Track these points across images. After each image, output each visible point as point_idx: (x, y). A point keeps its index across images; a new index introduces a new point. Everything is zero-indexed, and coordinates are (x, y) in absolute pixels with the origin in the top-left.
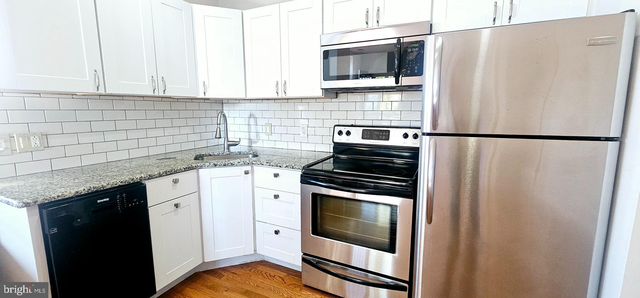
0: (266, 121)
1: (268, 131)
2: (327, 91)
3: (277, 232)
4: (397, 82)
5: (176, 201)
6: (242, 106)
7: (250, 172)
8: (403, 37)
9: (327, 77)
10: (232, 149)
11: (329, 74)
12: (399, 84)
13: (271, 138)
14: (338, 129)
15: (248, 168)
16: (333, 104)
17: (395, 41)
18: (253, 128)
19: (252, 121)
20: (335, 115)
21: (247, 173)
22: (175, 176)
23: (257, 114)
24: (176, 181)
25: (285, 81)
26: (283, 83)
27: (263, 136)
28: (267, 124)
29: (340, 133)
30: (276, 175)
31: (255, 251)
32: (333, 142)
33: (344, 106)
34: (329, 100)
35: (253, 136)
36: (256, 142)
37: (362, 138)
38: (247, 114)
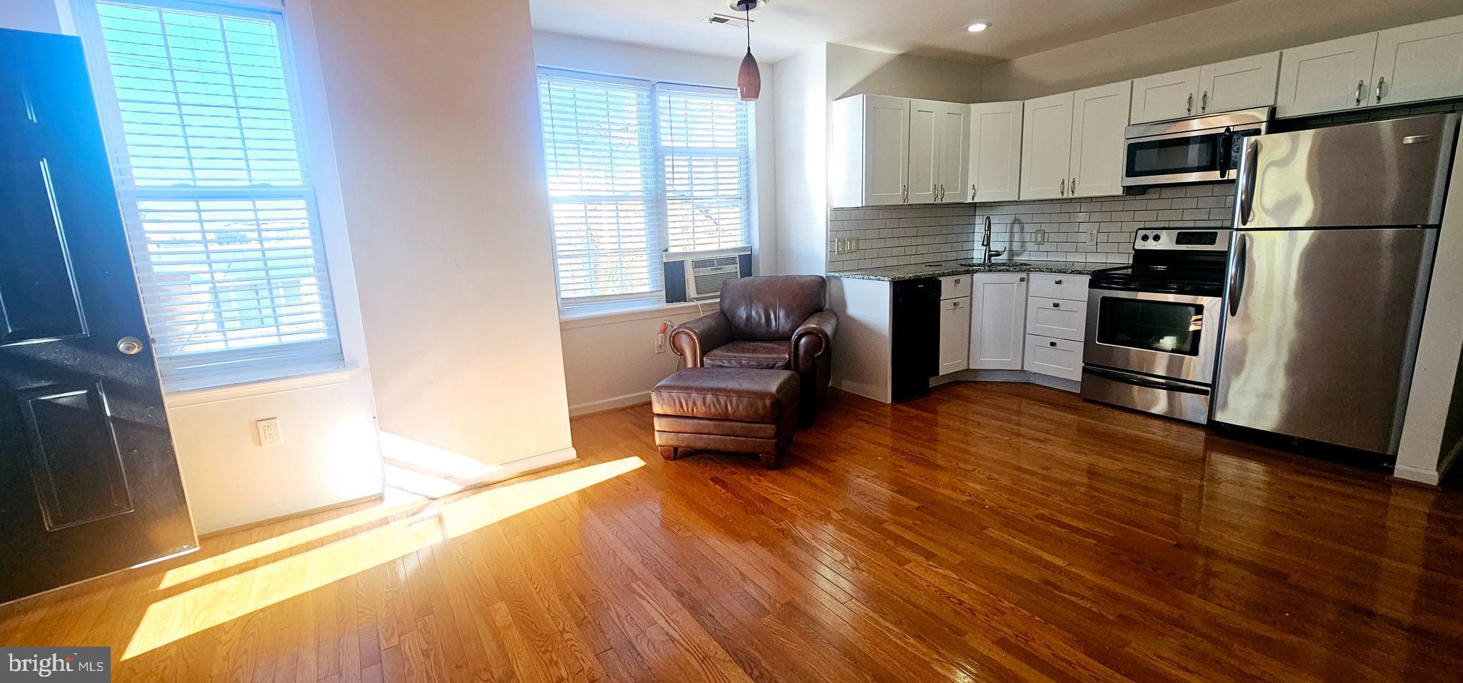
0: (1037, 227)
1: (1039, 240)
2: (1129, 190)
3: (1053, 344)
4: (1223, 175)
5: (955, 301)
6: (1005, 209)
7: (1026, 279)
8: (1233, 126)
9: (1131, 172)
10: (994, 260)
11: (1134, 168)
12: (1226, 178)
13: (1042, 248)
14: (1142, 233)
15: (1024, 275)
16: (1138, 202)
17: (1223, 130)
18: (1017, 237)
19: (1017, 228)
20: (1139, 216)
21: (1022, 280)
22: (956, 277)
23: (1024, 219)
24: (957, 282)
25: (1074, 179)
26: (1071, 181)
27: (1030, 246)
28: (1037, 232)
29: (1145, 238)
30: (1059, 282)
31: (1022, 367)
32: (1134, 249)
33: (1151, 204)
34: (1133, 197)
35: (1016, 247)
36: (1019, 255)
37: (1177, 243)
38: (1010, 219)
